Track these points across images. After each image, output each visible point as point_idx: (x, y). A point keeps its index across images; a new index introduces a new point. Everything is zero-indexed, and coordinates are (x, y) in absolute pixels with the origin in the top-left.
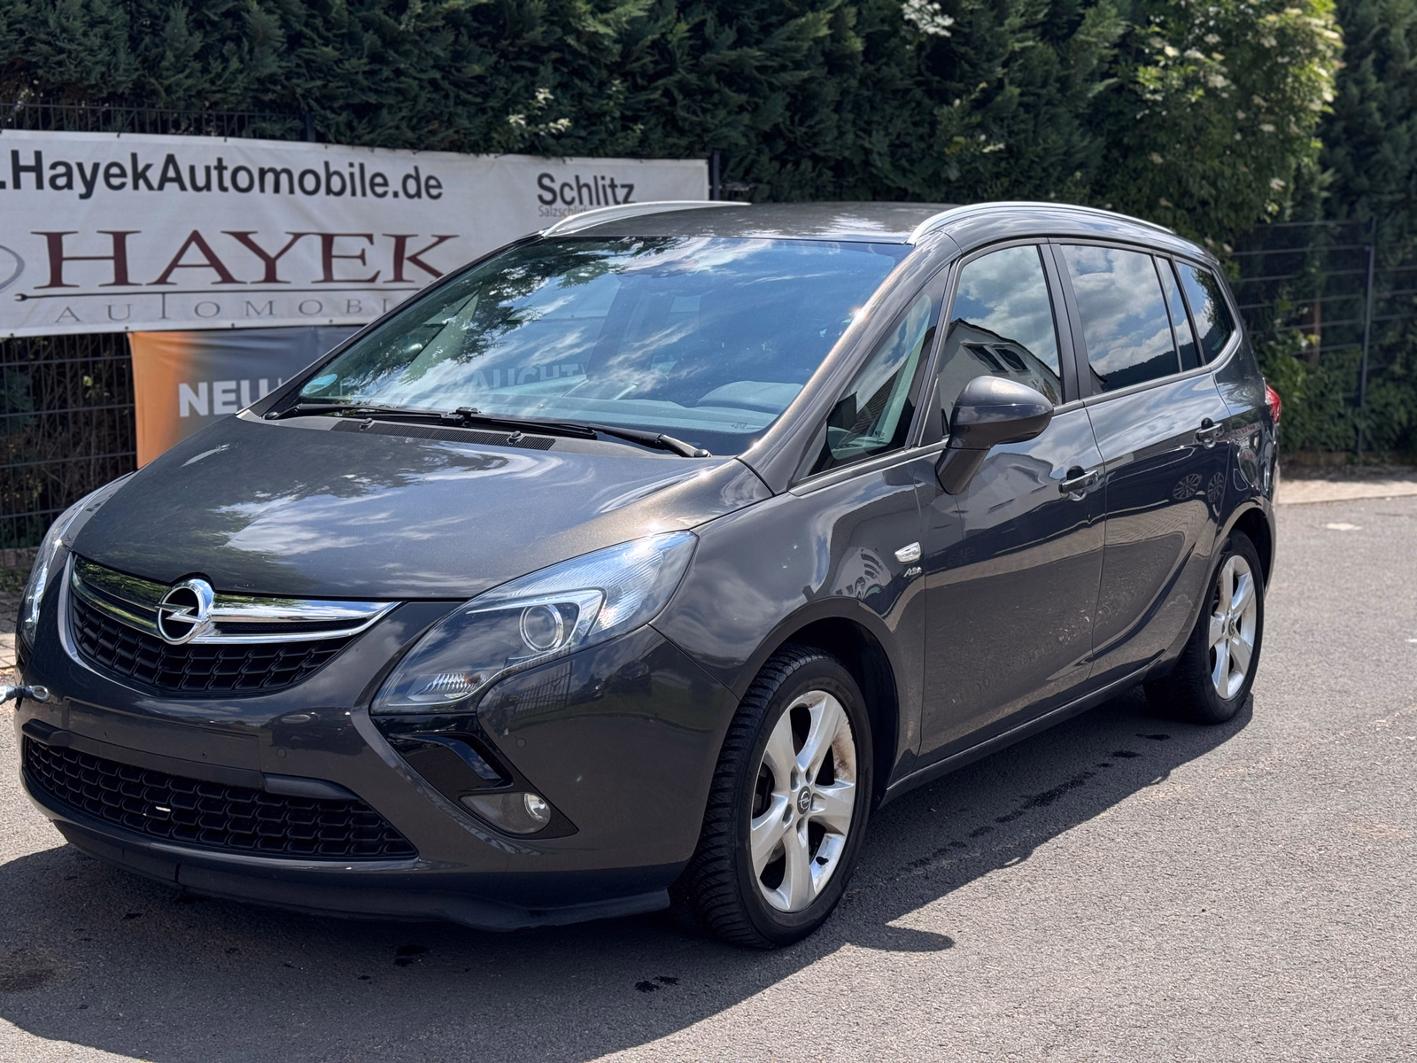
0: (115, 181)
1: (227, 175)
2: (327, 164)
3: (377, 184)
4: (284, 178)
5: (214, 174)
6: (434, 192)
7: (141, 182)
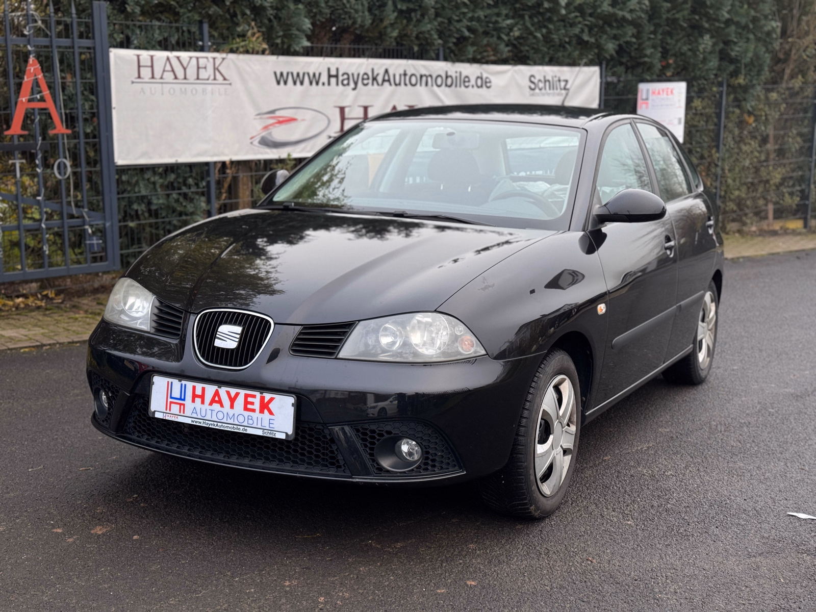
0: (365, 82)
1: (407, 78)
2: (447, 73)
3: (465, 81)
4: (429, 79)
5: (403, 77)
6: (488, 85)
7: (375, 83)
